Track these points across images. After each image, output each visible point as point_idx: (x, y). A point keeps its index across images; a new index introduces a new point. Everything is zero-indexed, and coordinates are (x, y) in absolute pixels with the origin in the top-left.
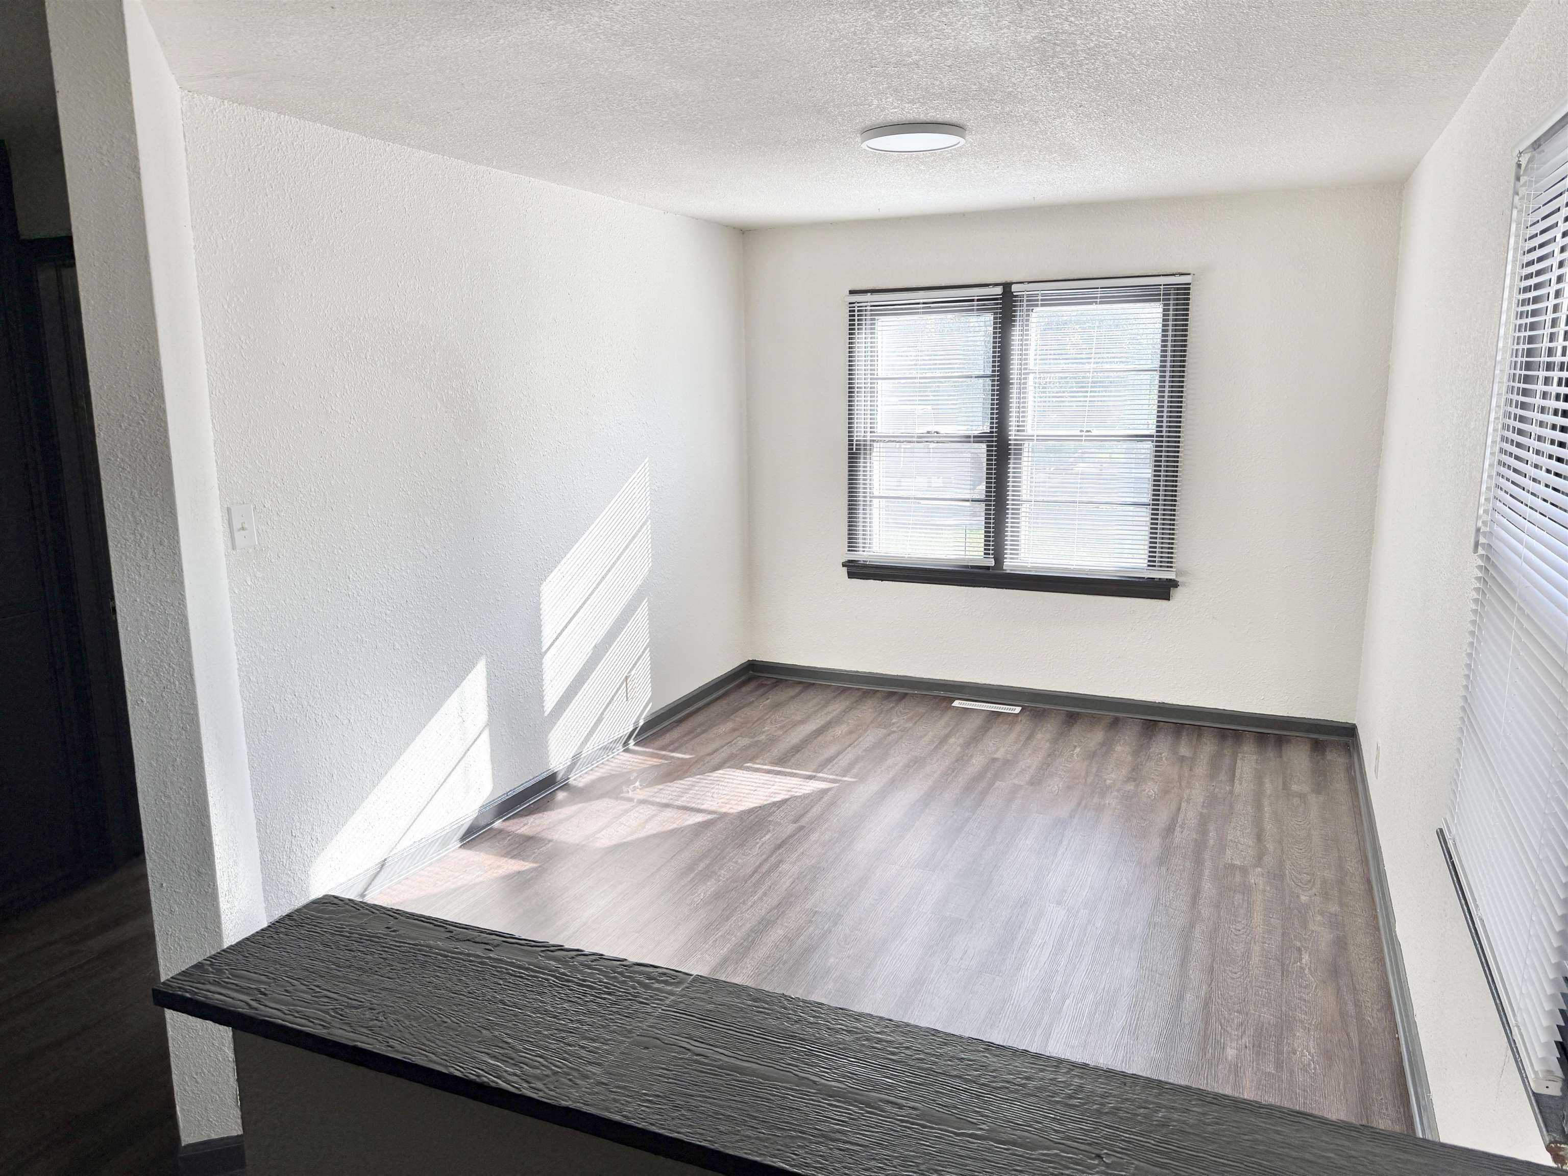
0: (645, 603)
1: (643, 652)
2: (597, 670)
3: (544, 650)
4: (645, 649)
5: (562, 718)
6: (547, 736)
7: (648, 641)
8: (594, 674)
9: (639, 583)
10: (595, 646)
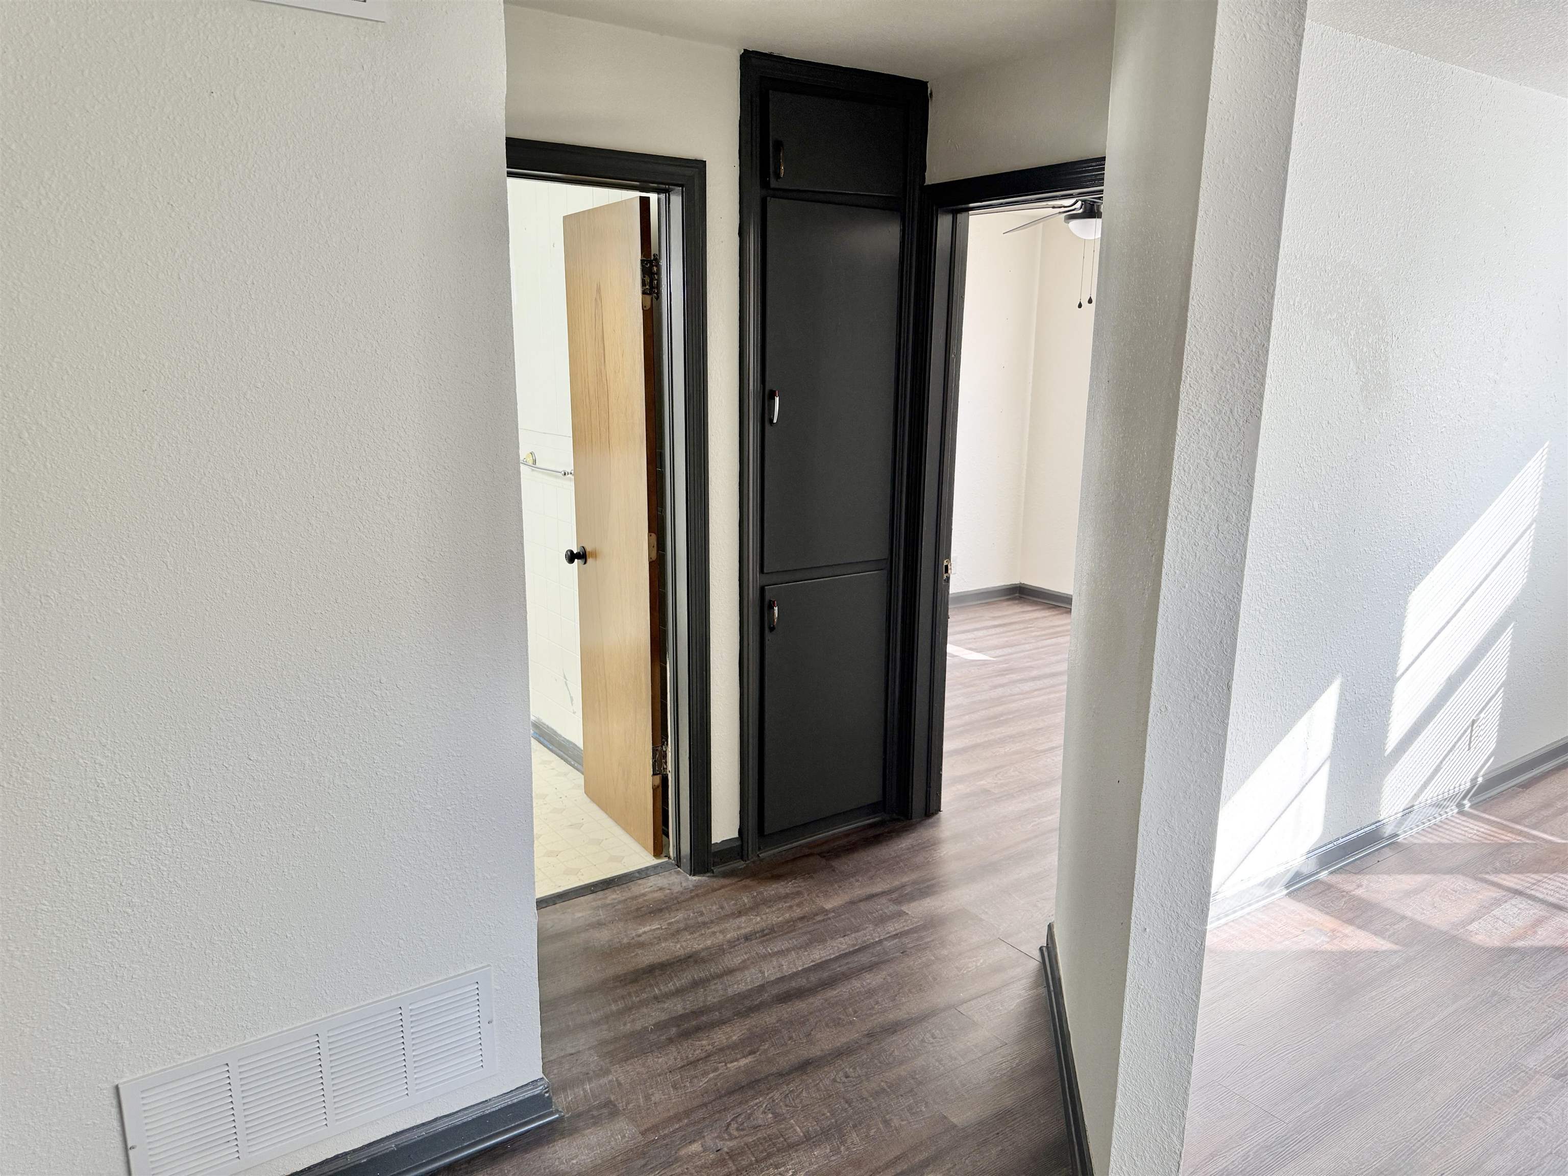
0: (1509, 630)
1: (1497, 692)
2: (1445, 708)
3: (1397, 675)
4: (1499, 689)
5: (1400, 762)
6: (1382, 780)
7: (1503, 679)
8: (1442, 711)
9: (1509, 603)
10: (1449, 678)
